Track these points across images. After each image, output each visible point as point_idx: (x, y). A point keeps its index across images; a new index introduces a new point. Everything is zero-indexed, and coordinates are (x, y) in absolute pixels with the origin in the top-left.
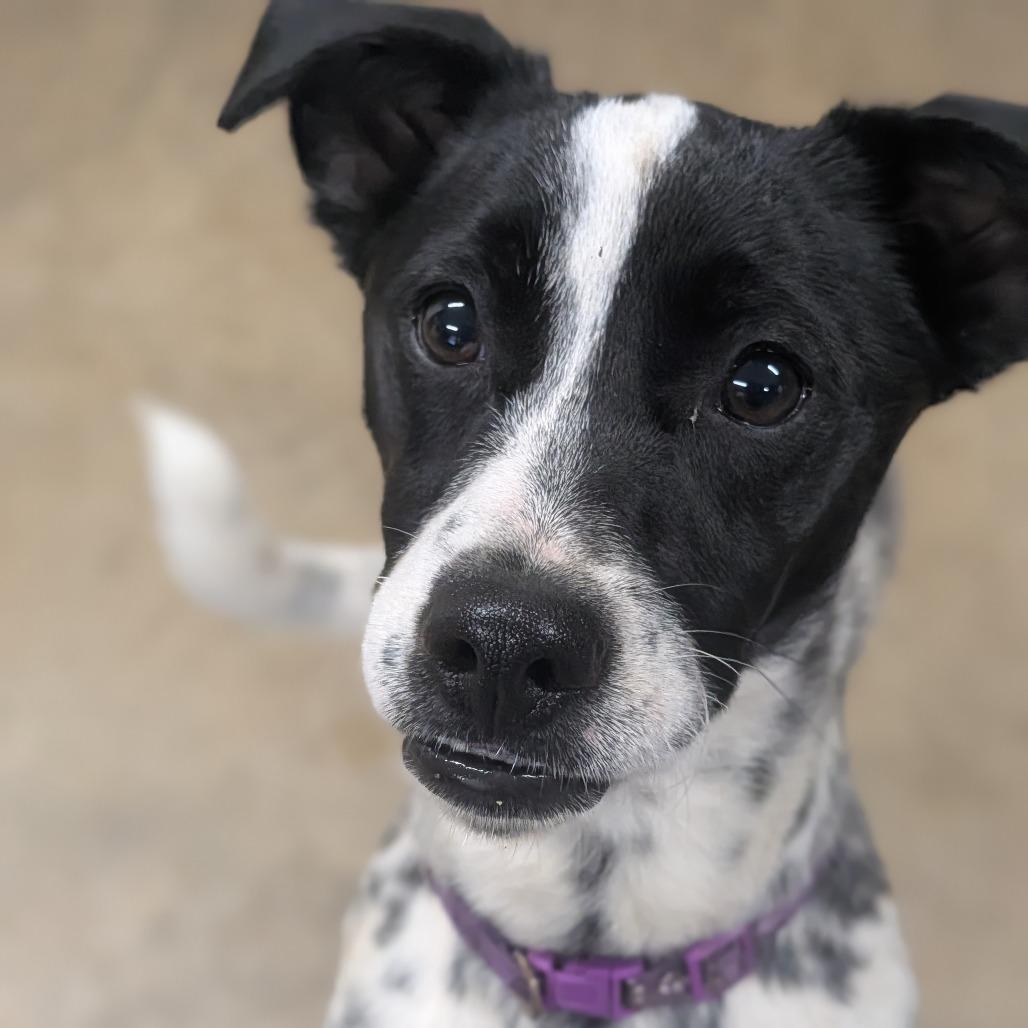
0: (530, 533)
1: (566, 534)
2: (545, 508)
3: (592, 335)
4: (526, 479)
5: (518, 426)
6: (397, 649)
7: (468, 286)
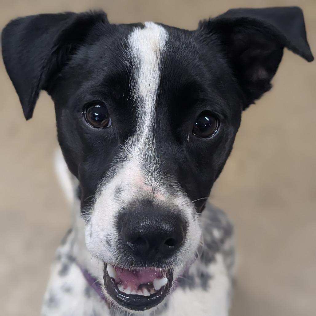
0: (150, 191)
1: (162, 189)
3: (151, 113)
4: (142, 170)
5: (131, 150)
6: (111, 240)
7: (104, 101)
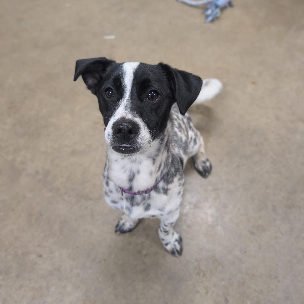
0: (126, 115)
2: (127, 112)
4: (124, 109)
5: (121, 104)
